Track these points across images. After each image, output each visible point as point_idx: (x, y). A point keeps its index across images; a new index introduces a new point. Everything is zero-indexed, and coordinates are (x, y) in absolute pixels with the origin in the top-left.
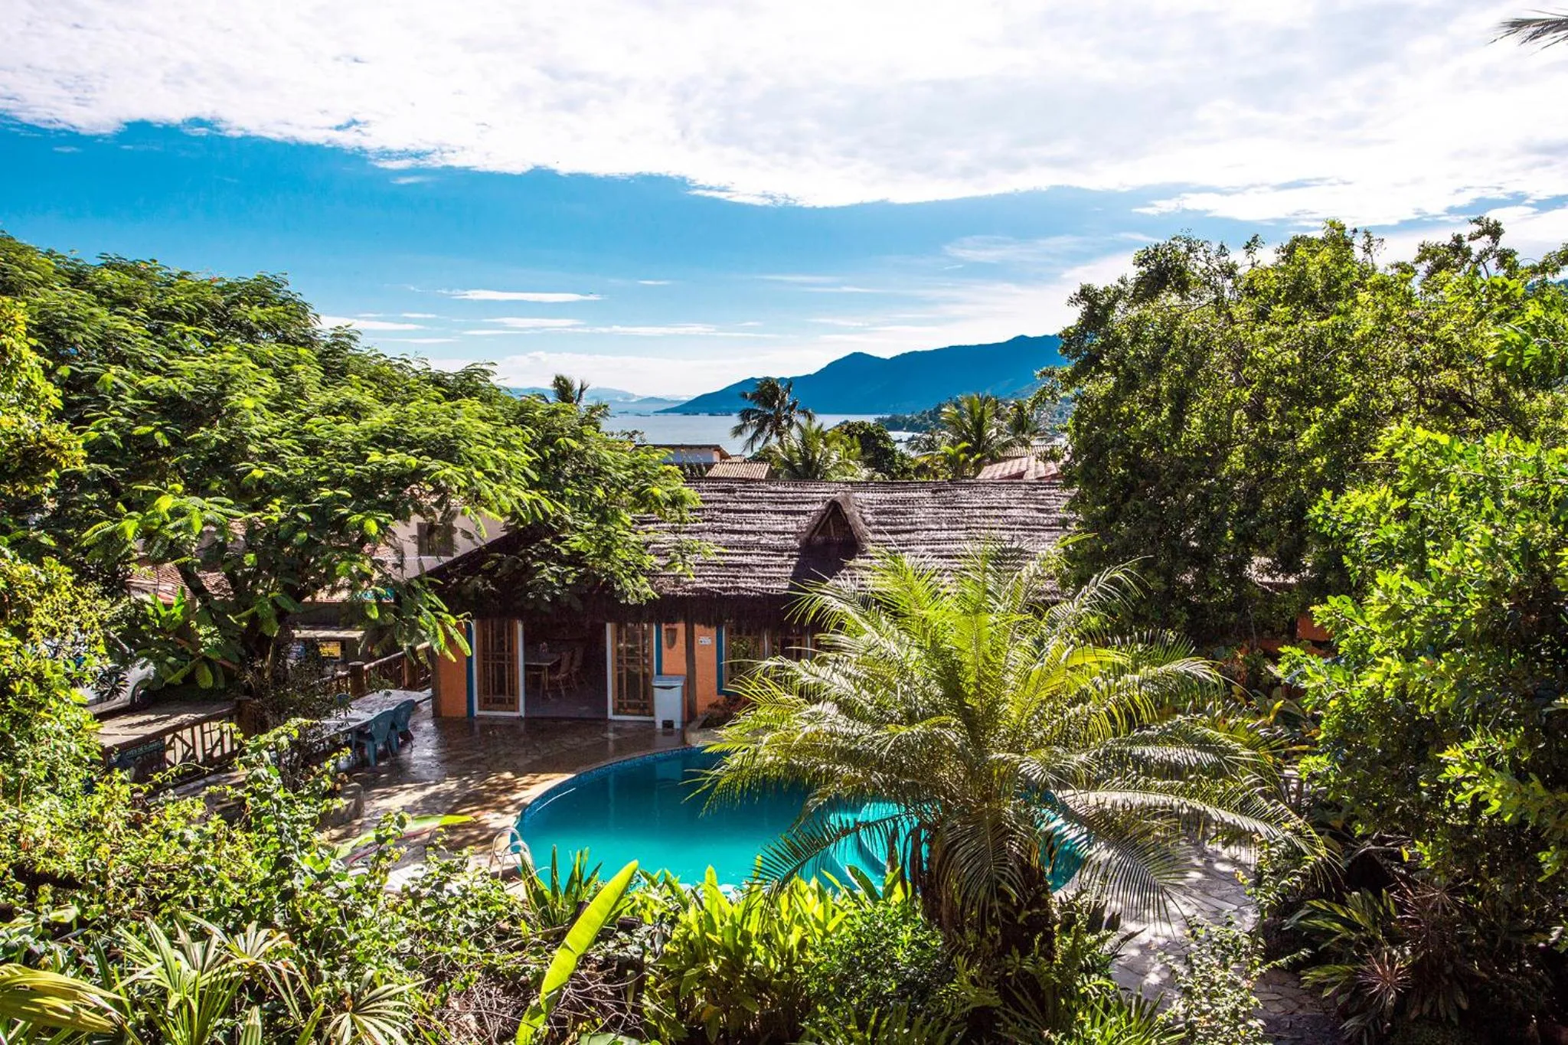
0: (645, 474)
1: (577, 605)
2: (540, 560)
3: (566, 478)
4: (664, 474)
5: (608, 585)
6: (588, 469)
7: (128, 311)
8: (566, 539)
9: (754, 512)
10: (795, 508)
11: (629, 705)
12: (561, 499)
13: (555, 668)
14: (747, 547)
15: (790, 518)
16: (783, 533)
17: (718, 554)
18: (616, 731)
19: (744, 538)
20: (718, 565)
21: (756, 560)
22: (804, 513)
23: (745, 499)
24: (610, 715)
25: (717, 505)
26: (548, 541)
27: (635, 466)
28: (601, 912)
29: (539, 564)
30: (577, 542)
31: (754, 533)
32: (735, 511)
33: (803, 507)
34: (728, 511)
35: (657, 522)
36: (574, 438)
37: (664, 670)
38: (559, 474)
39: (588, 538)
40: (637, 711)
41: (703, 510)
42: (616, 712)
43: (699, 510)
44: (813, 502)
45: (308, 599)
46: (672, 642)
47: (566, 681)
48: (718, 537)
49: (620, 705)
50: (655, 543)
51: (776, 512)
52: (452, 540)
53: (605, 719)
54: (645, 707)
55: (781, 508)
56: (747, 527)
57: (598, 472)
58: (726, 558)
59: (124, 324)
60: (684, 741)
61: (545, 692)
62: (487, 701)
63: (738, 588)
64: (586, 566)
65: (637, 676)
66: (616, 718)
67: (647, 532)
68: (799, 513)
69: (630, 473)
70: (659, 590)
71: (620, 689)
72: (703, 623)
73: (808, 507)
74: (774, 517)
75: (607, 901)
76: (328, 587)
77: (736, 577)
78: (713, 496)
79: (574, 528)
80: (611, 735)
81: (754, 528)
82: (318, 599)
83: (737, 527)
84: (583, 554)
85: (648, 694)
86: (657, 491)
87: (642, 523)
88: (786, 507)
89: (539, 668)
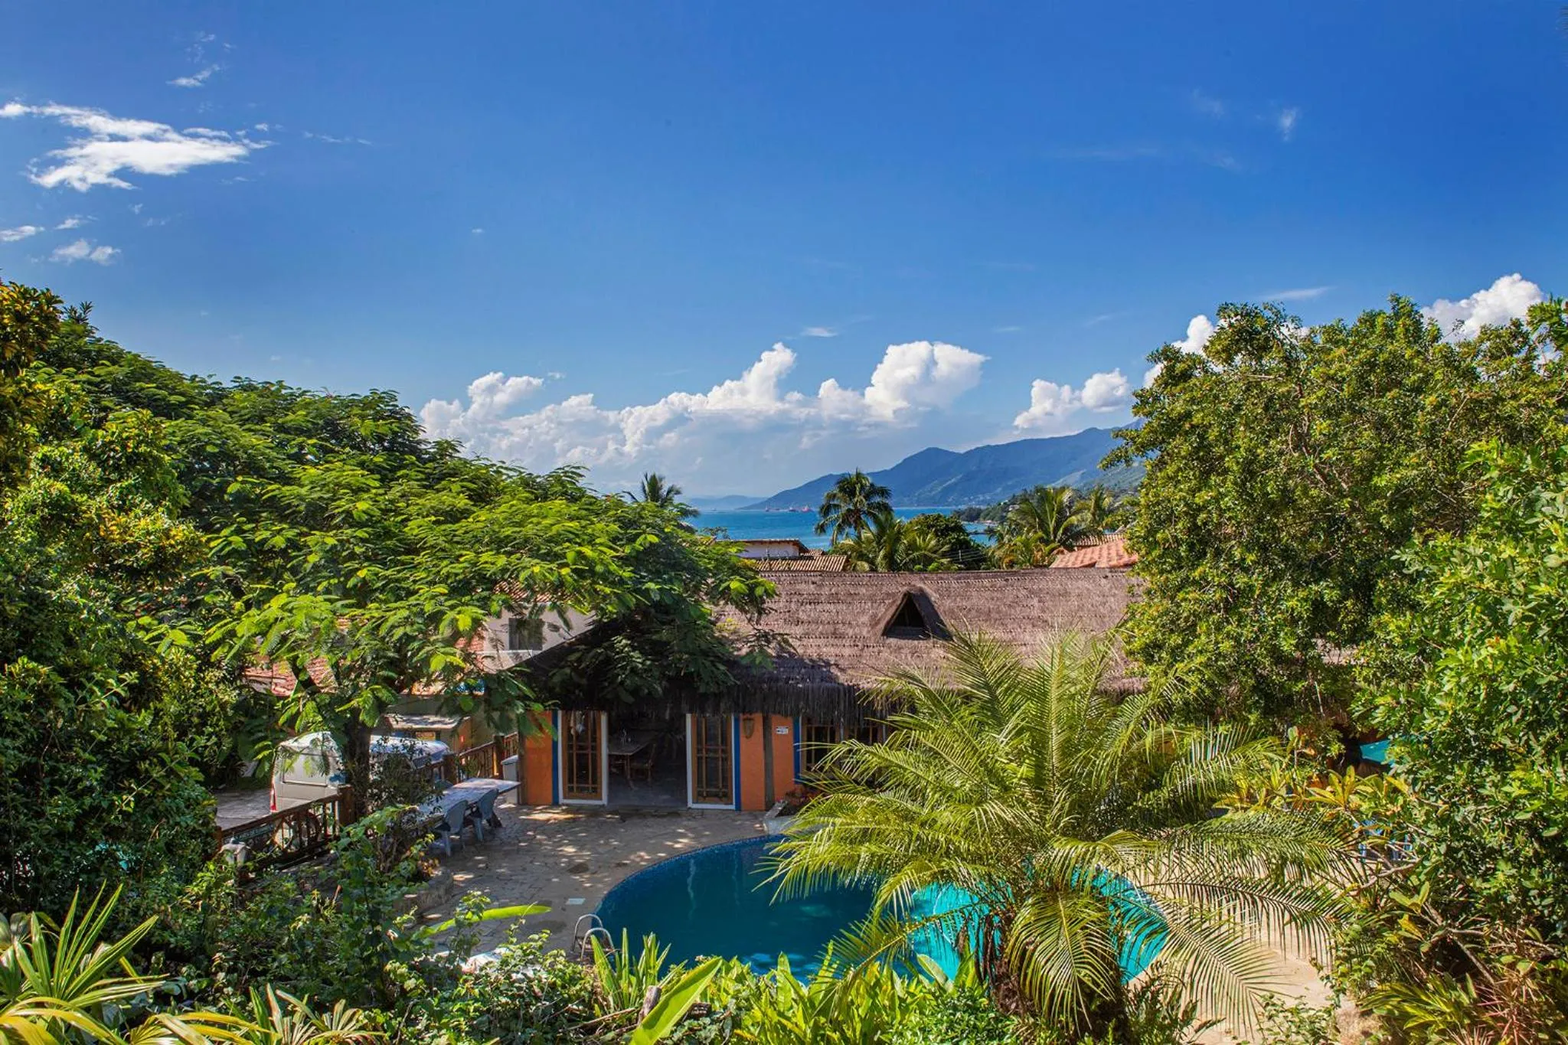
9: (829, 603)
11: (708, 794)
14: (823, 637)
16: (858, 623)
19: (819, 628)
21: (831, 650)
24: (690, 804)
25: (794, 598)
31: (830, 624)
32: (812, 603)
34: (805, 603)
40: (716, 800)
42: (695, 801)
45: (406, 691)
46: (750, 732)
49: (700, 794)
51: (851, 603)
52: (541, 634)
53: (685, 807)
56: (823, 619)
62: (571, 789)
65: (716, 767)
66: (696, 806)
71: (700, 777)
72: (780, 713)
74: (850, 608)
76: (424, 680)
77: (813, 668)
81: (830, 619)
82: (415, 692)
83: (814, 618)
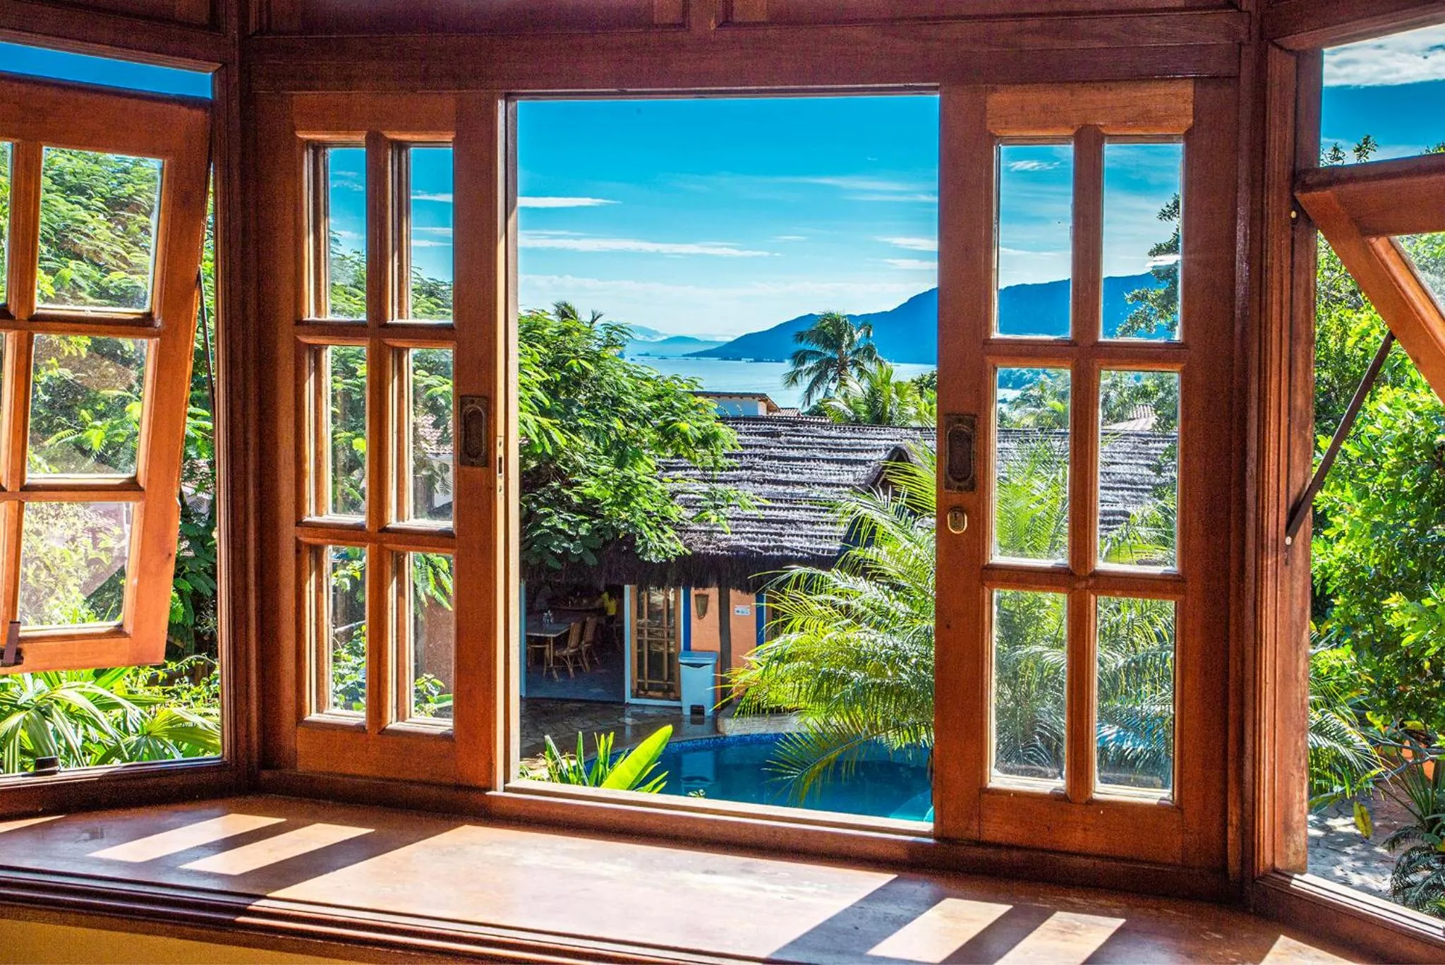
0: (672, 406)
1: (591, 560)
2: (546, 506)
3: (580, 407)
4: (695, 408)
5: (630, 539)
6: (605, 398)
7: (83, 199)
8: (578, 484)
9: (802, 460)
10: (852, 456)
11: (651, 687)
12: (575, 430)
13: (561, 641)
14: (793, 502)
15: (846, 467)
16: (838, 486)
17: (760, 507)
18: (634, 716)
19: (790, 490)
20: (759, 521)
21: (805, 515)
22: (863, 462)
23: (791, 445)
24: (628, 699)
25: (758, 451)
26: (555, 484)
27: (659, 397)
28: (632, 771)
29: (547, 510)
30: (592, 488)
31: (802, 484)
32: (780, 459)
33: (862, 456)
34: (771, 458)
35: (685, 468)
36: (590, 361)
37: (693, 645)
38: (573, 403)
39: (605, 482)
40: (660, 694)
41: (740, 455)
42: (636, 695)
43: (736, 456)
44: (875, 450)
46: (703, 611)
47: (575, 658)
48: (759, 488)
49: (640, 686)
50: (683, 492)
51: (828, 461)
53: (622, 703)
54: (671, 689)
55: (835, 456)
56: (795, 477)
57: (617, 401)
58: (768, 512)
59: (82, 214)
60: (716, 729)
61: (550, 670)
63: (781, 548)
64: (601, 517)
65: (661, 654)
66: (635, 701)
67: (675, 480)
68: (857, 462)
69: (655, 404)
70: (688, 546)
71: (640, 667)
72: (739, 588)
73: (868, 456)
74: (826, 466)
75: (639, 762)
77: (781, 535)
78: (752, 440)
79: (587, 472)
80: (629, 721)
81: (803, 478)
83: (782, 477)
84: (597, 501)
85: (673, 675)
86: (684, 426)
87: (668, 469)
88: (841, 456)
89: (543, 640)
